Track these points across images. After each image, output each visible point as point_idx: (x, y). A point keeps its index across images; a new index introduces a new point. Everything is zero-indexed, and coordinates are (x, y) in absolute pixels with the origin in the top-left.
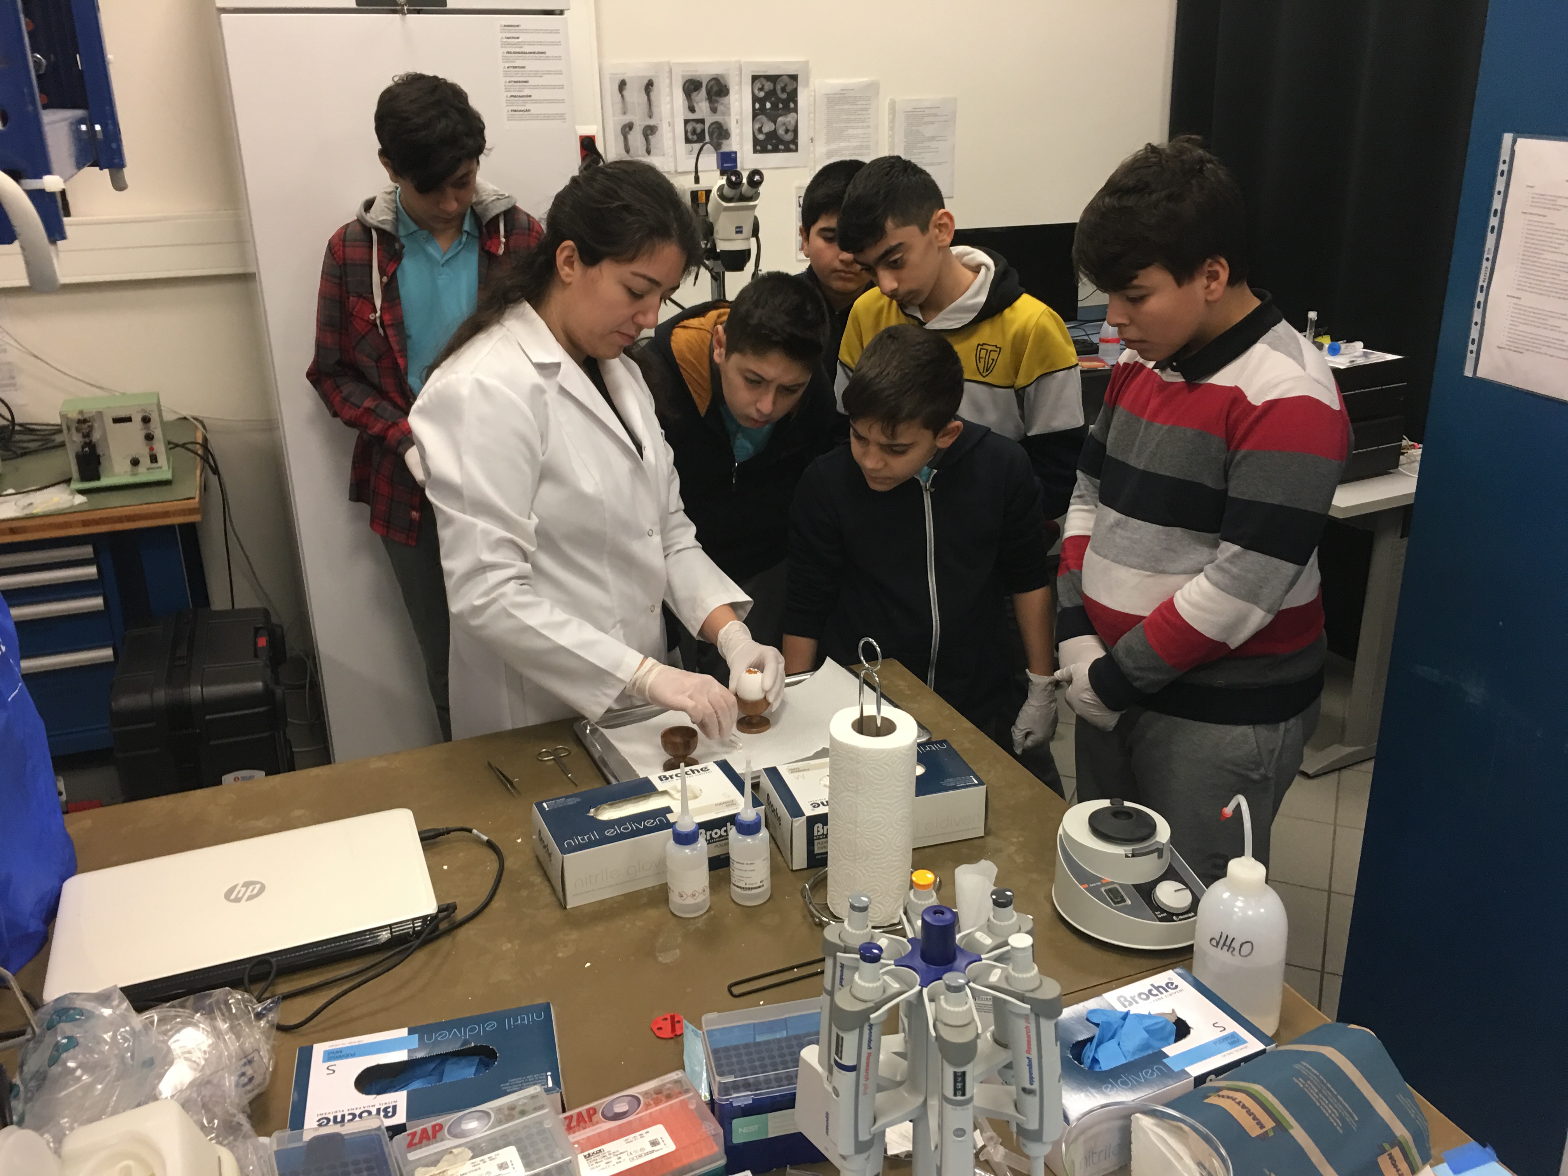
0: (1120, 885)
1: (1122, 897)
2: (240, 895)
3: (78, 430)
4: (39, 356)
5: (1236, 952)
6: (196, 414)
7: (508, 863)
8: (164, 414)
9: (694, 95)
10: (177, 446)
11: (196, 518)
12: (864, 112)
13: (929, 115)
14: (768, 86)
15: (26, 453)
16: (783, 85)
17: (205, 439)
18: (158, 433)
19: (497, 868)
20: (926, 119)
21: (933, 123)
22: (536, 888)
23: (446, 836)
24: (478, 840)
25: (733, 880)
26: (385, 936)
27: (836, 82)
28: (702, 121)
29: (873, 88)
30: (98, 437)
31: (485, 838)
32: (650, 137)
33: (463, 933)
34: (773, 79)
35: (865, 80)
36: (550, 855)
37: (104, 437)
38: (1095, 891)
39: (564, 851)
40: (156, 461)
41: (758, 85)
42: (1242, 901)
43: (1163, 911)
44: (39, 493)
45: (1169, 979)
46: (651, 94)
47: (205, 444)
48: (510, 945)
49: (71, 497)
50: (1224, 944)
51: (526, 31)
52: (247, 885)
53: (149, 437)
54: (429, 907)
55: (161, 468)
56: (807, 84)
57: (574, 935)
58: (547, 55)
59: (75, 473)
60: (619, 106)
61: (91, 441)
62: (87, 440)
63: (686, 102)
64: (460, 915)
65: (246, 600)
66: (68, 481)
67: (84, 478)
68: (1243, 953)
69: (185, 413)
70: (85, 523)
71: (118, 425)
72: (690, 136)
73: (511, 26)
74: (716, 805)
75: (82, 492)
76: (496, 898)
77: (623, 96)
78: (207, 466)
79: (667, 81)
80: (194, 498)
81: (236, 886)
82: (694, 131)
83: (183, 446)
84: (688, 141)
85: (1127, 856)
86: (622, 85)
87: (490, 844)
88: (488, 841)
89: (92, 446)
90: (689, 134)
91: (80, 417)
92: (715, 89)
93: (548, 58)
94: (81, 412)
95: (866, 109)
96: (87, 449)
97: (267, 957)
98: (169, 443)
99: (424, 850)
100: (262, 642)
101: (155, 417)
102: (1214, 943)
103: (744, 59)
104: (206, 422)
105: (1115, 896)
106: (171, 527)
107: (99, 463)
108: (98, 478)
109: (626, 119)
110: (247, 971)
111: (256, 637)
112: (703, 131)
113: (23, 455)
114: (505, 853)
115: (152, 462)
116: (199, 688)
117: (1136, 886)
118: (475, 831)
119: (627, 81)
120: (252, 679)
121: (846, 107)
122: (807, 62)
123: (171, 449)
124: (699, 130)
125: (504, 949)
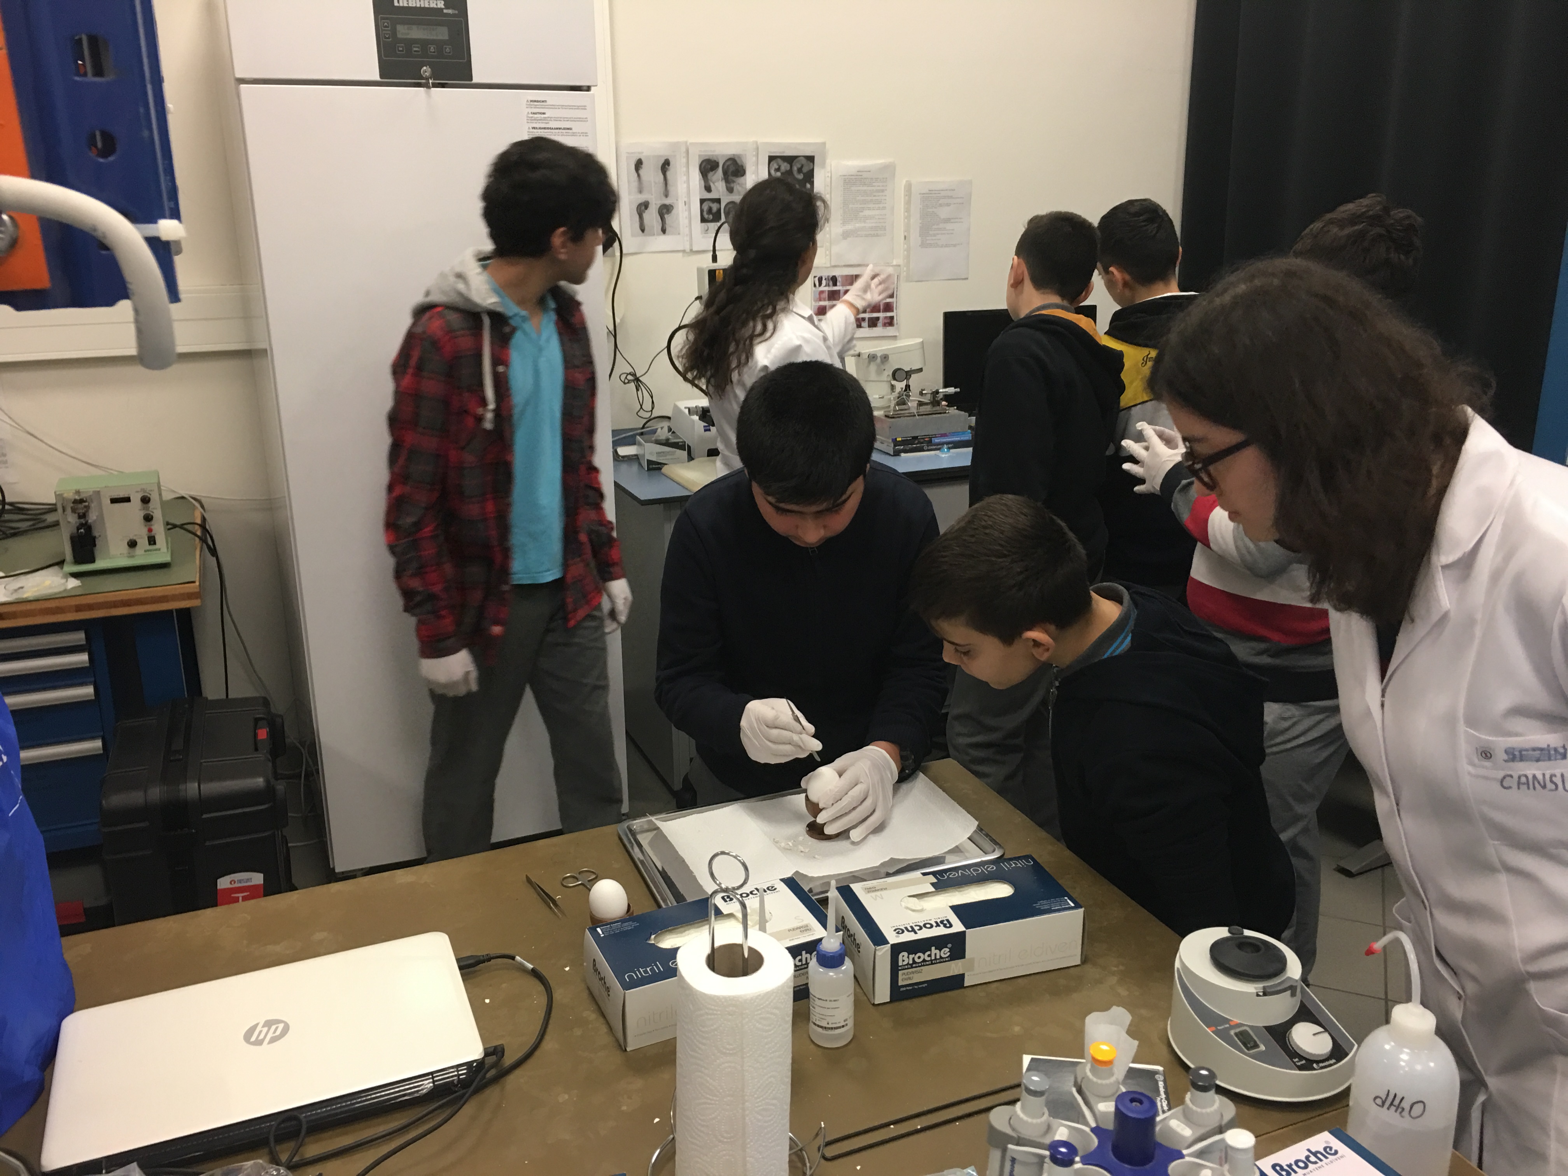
0: (1251, 1027)
1: (1255, 1042)
2: (261, 1037)
3: (74, 510)
4: (36, 434)
5: (1406, 1113)
6: (194, 493)
7: (557, 995)
8: (164, 494)
9: (710, 174)
10: (175, 526)
11: (195, 603)
12: (881, 194)
13: (944, 197)
14: (785, 166)
15: (16, 534)
16: (799, 166)
17: (204, 519)
18: (158, 514)
19: (546, 1003)
20: (941, 201)
21: (948, 205)
22: (590, 1026)
23: (486, 963)
24: (522, 969)
25: (813, 1018)
26: (428, 1085)
27: (852, 164)
28: (718, 201)
29: (887, 172)
30: (95, 518)
31: (530, 966)
32: (666, 216)
33: (513, 1080)
34: (790, 160)
35: (881, 161)
36: (608, 989)
37: (101, 517)
38: (1223, 1035)
39: (627, 986)
40: (155, 543)
41: (775, 165)
42: (1407, 1053)
43: (1301, 1058)
44: (29, 576)
45: (1327, 1142)
46: (668, 174)
47: (203, 526)
48: (566, 1097)
49: (63, 581)
50: (1392, 1104)
51: (553, 107)
52: (269, 1024)
53: (148, 518)
54: (474, 1051)
55: (159, 550)
56: (823, 165)
57: (638, 1083)
58: (574, 130)
59: (69, 555)
60: (635, 184)
61: (87, 522)
62: (83, 521)
63: (703, 182)
64: (508, 1060)
65: (241, 689)
66: (61, 563)
67: (78, 561)
68: (1413, 1114)
69: (183, 493)
70: (79, 608)
71: (117, 505)
72: (706, 216)
73: (538, 101)
74: (789, 930)
75: (75, 575)
76: (547, 1037)
77: (639, 175)
78: (205, 546)
79: (684, 160)
80: (194, 582)
81: (257, 1025)
82: (710, 211)
83: (182, 526)
84: (703, 220)
85: (1258, 995)
86: (639, 164)
87: (535, 973)
88: (533, 970)
89: (88, 528)
90: (705, 214)
91: (77, 497)
92: (732, 169)
93: (574, 134)
94: (78, 492)
95: (883, 191)
96: (82, 530)
97: (295, 1113)
98: (168, 524)
99: (463, 980)
100: (263, 734)
101: (155, 497)
102: (1379, 1101)
103: (762, 140)
104: (203, 501)
105: (1246, 1040)
106: (170, 612)
107: (95, 545)
108: (92, 560)
109: (642, 198)
110: (274, 1129)
111: (255, 728)
112: (719, 210)
113: (14, 535)
114: (552, 983)
115: (150, 544)
116: (196, 785)
117: (1268, 1029)
118: (518, 958)
119: (643, 160)
120: (254, 774)
121: (861, 188)
122: (824, 144)
123: (169, 529)
124: (715, 209)
125: (561, 1100)
